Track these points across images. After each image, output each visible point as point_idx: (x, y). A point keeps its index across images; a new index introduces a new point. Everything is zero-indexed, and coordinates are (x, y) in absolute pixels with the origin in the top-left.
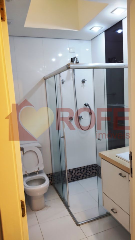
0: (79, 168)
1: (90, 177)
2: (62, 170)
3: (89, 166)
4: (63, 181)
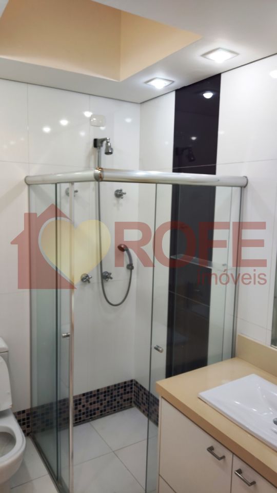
0: (95, 391)
1: (119, 411)
3: (119, 384)
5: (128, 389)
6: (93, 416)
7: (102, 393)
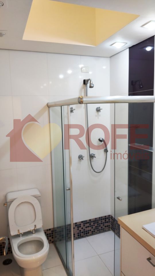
0: (88, 220)
1: (102, 232)
2: (66, 224)
3: (102, 217)
4: (66, 237)
5: (107, 220)
6: (88, 234)
7: (92, 222)
